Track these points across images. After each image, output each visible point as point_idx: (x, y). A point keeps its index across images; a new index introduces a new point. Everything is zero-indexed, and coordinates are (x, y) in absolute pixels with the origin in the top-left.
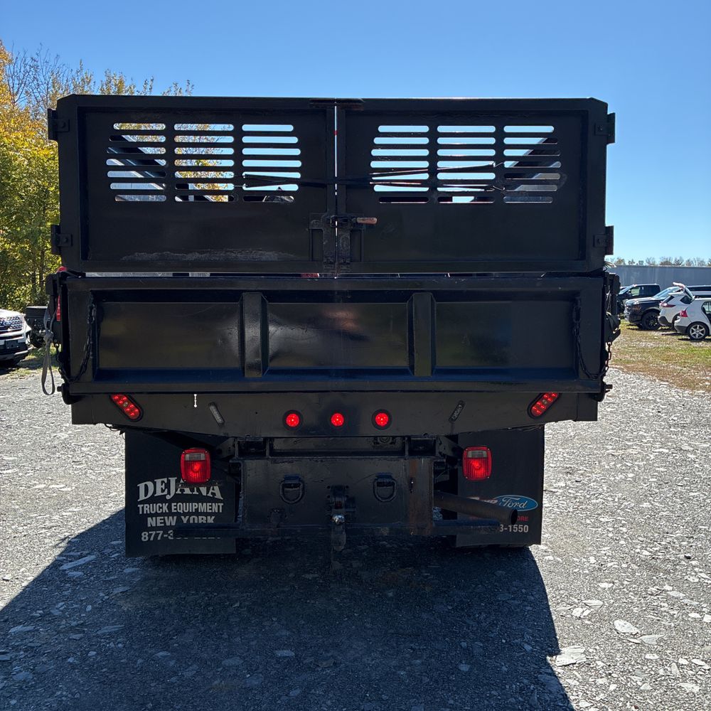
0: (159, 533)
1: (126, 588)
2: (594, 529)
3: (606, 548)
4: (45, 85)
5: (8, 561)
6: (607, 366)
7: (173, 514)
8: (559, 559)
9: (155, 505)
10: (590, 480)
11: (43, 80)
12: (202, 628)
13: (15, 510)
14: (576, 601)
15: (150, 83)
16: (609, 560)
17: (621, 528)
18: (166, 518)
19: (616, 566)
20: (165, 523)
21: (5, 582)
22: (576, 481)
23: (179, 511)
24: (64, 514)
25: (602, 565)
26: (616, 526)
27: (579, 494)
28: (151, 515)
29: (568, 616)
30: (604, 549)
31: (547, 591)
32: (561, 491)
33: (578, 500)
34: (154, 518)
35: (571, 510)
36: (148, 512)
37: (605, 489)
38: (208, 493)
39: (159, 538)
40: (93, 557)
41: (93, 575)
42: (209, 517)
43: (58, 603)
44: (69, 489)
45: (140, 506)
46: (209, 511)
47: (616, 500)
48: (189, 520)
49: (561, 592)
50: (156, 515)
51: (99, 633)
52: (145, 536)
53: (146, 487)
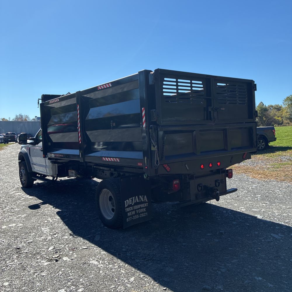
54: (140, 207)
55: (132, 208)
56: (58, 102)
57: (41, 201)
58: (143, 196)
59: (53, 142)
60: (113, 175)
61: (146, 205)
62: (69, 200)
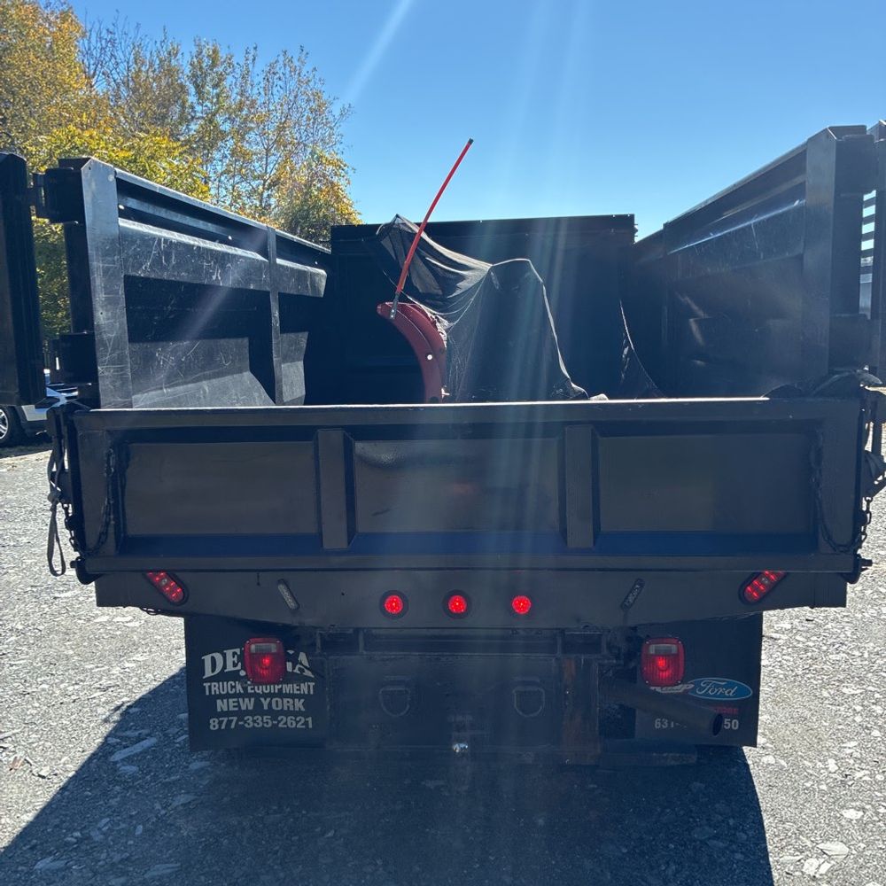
0: (232, 720)
1: (191, 797)
2: (834, 708)
3: (853, 744)
4: (125, 64)
5: (48, 744)
6: (864, 533)
7: (249, 696)
8: (783, 763)
9: (225, 683)
10: (826, 617)
11: (122, 57)
12: (282, 875)
13: (68, 658)
14: (809, 843)
15: (252, 52)
16: (857, 766)
17: (874, 707)
18: (241, 700)
19: (867, 778)
20: (239, 706)
21: (40, 779)
22: (807, 620)
23: (257, 691)
24: (127, 665)
25: (846, 775)
26: (866, 703)
27: (811, 644)
28: (221, 697)
29: (797, 873)
30: (848, 745)
31: (766, 823)
32: (784, 637)
33: (809, 654)
34: (225, 701)
35: (800, 673)
36: (218, 693)
37: (849, 634)
38: (294, 668)
39: (233, 726)
40: (153, 741)
41: (150, 771)
42: (296, 700)
43: (102, 818)
44: (137, 624)
45: (207, 685)
46: (296, 692)
47: (866, 655)
48: (270, 704)
49: (787, 825)
50: (228, 696)
51: (146, 876)
52: (214, 724)
53: (213, 660)
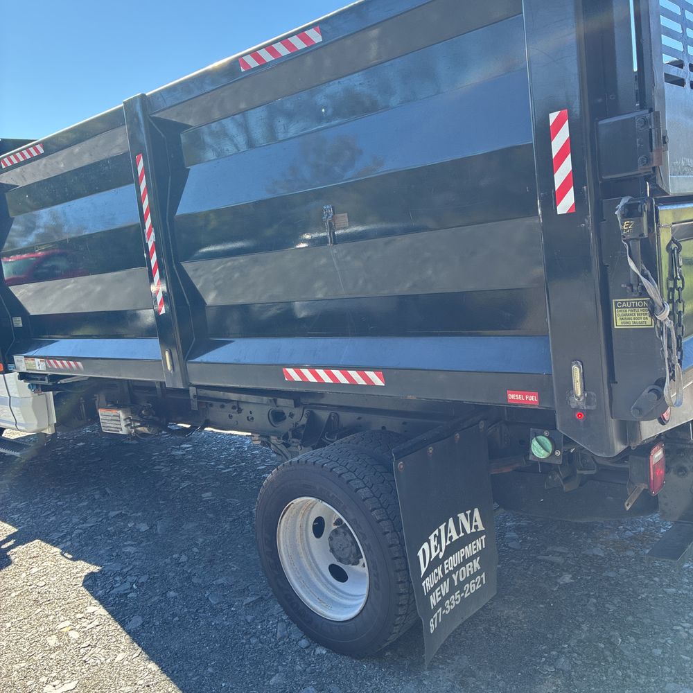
54: (464, 557)
55: (440, 573)
56: (40, 156)
57: (11, 530)
58: (468, 512)
59: (32, 314)
60: (285, 418)
61: (479, 544)
62: (112, 514)
